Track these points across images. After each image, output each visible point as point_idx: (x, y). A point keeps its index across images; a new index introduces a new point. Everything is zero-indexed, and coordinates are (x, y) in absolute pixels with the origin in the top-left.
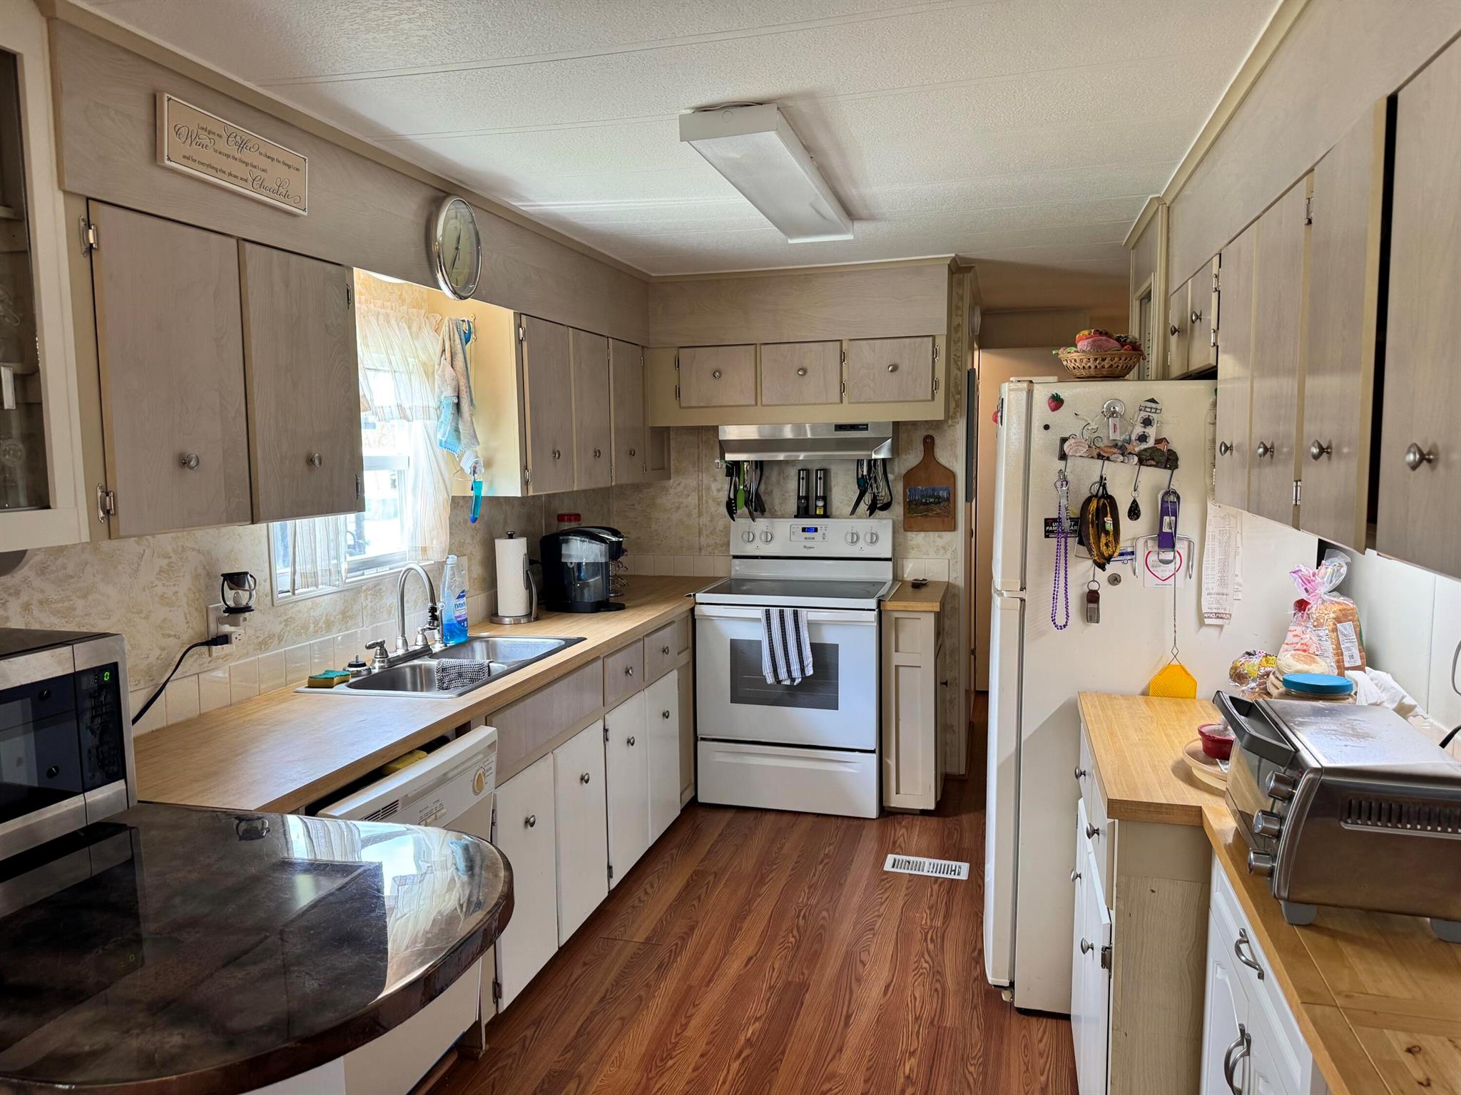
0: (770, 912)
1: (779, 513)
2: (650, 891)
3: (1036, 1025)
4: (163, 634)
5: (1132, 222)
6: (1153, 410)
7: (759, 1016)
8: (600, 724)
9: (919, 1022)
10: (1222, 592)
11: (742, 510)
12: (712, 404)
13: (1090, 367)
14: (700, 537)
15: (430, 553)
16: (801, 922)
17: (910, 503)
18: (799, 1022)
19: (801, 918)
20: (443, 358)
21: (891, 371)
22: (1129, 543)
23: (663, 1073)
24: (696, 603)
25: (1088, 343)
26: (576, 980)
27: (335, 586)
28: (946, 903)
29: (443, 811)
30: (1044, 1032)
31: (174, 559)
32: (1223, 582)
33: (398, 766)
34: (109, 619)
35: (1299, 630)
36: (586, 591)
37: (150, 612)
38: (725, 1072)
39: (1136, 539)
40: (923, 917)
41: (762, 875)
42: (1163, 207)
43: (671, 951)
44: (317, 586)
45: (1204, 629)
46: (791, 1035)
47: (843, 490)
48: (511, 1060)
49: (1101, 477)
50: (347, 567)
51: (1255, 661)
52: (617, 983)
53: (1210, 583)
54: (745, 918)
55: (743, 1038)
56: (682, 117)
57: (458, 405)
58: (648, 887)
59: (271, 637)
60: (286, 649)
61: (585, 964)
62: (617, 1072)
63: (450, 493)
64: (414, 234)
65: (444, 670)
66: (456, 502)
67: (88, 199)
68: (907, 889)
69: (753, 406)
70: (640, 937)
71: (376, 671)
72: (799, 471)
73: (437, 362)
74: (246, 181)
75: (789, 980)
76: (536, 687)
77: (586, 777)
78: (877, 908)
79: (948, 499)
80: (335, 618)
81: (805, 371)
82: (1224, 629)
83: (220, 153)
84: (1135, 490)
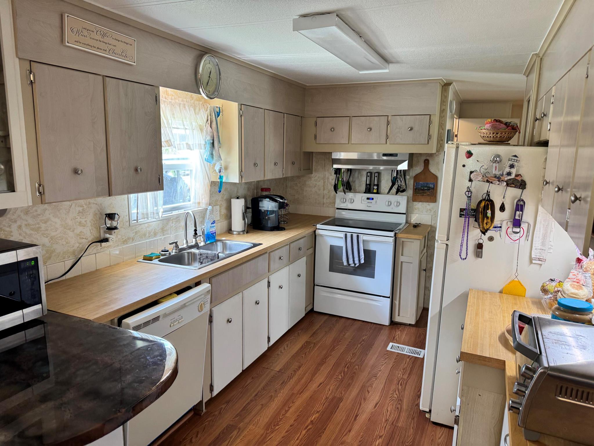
0: (333, 364)
1: (358, 191)
2: (286, 348)
3: (439, 430)
4: (80, 238)
5: (526, 64)
6: (515, 161)
7: (318, 411)
8: (266, 281)
9: (387, 422)
10: (543, 248)
11: (341, 188)
12: (330, 143)
13: (491, 137)
14: (323, 199)
15: (201, 205)
16: (346, 370)
17: (416, 189)
18: (335, 416)
19: (346, 368)
20: (207, 123)
21: (410, 130)
22: (499, 223)
23: (273, 431)
24: (317, 229)
25: (490, 125)
26: (247, 385)
27: (155, 219)
28: (411, 368)
29: (182, 319)
30: (442, 435)
31: (85, 207)
32: (543, 244)
33: (163, 301)
34: (56, 232)
35: (576, 273)
36: (269, 221)
37: (74, 229)
38: (299, 434)
39: (502, 221)
40: (399, 374)
41: (334, 346)
42: (538, 59)
43: (289, 376)
44: (148, 218)
45: (532, 265)
46: (330, 421)
47: (386, 183)
48: (214, 417)
49: (488, 191)
50: (162, 210)
51: (554, 284)
52: (264, 388)
53: (537, 243)
54: (322, 365)
55: (310, 420)
56: (294, 20)
57: (213, 143)
58: (286, 346)
59: (129, 238)
60: (135, 243)
61: (253, 378)
62: (255, 428)
63: (210, 180)
64: (190, 71)
65: (201, 254)
66: (213, 183)
67: (30, 61)
68: (395, 359)
69: (347, 144)
70: (277, 369)
71: (174, 253)
72: (367, 173)
73: (204, 125)
74: (106, 51)
75: (335, 396)
76: (234, 266)
77: (258, 302)
78: (380, 367)
79: (433, 188)
80: (158, 231)
81: (371, 129)
82: (542, 266)
83: (93, 39)
84: (504, 198)
